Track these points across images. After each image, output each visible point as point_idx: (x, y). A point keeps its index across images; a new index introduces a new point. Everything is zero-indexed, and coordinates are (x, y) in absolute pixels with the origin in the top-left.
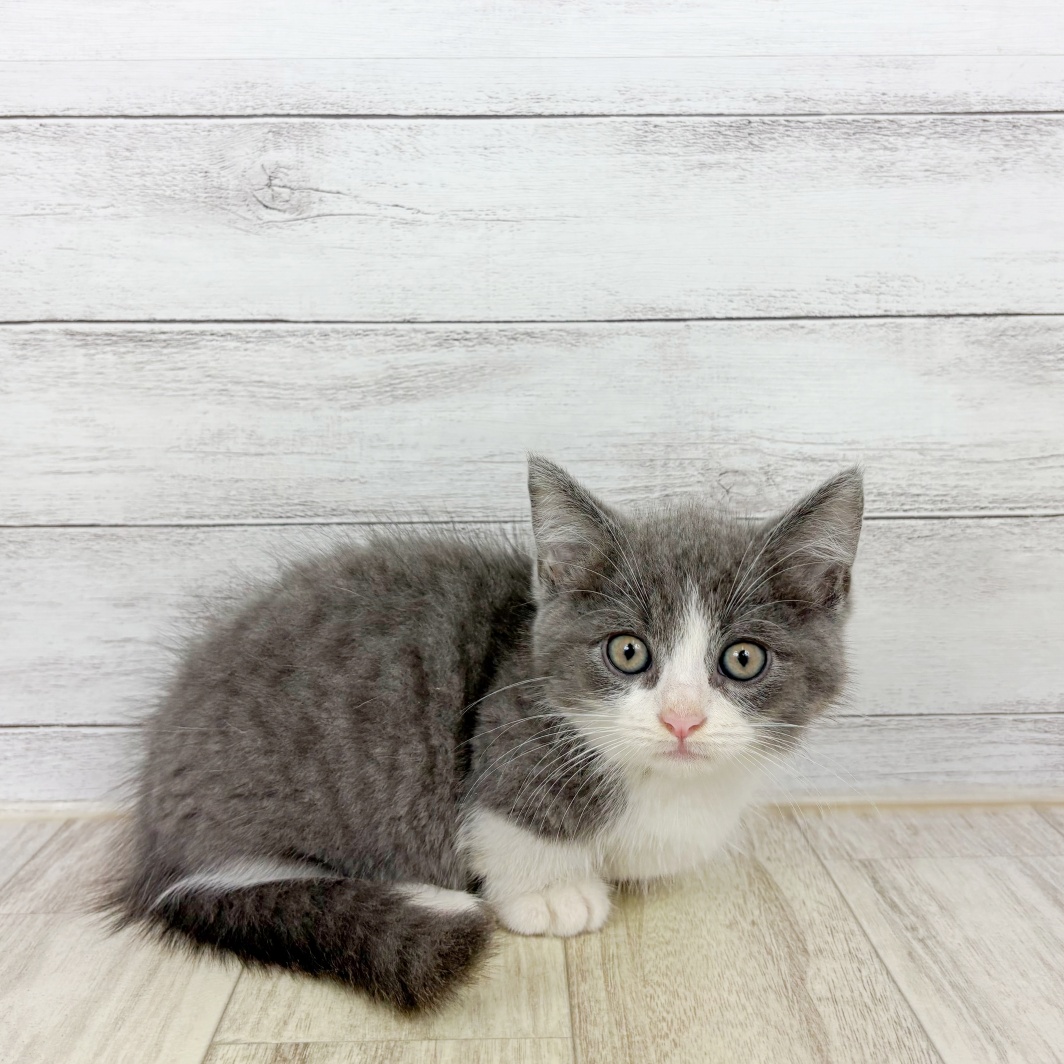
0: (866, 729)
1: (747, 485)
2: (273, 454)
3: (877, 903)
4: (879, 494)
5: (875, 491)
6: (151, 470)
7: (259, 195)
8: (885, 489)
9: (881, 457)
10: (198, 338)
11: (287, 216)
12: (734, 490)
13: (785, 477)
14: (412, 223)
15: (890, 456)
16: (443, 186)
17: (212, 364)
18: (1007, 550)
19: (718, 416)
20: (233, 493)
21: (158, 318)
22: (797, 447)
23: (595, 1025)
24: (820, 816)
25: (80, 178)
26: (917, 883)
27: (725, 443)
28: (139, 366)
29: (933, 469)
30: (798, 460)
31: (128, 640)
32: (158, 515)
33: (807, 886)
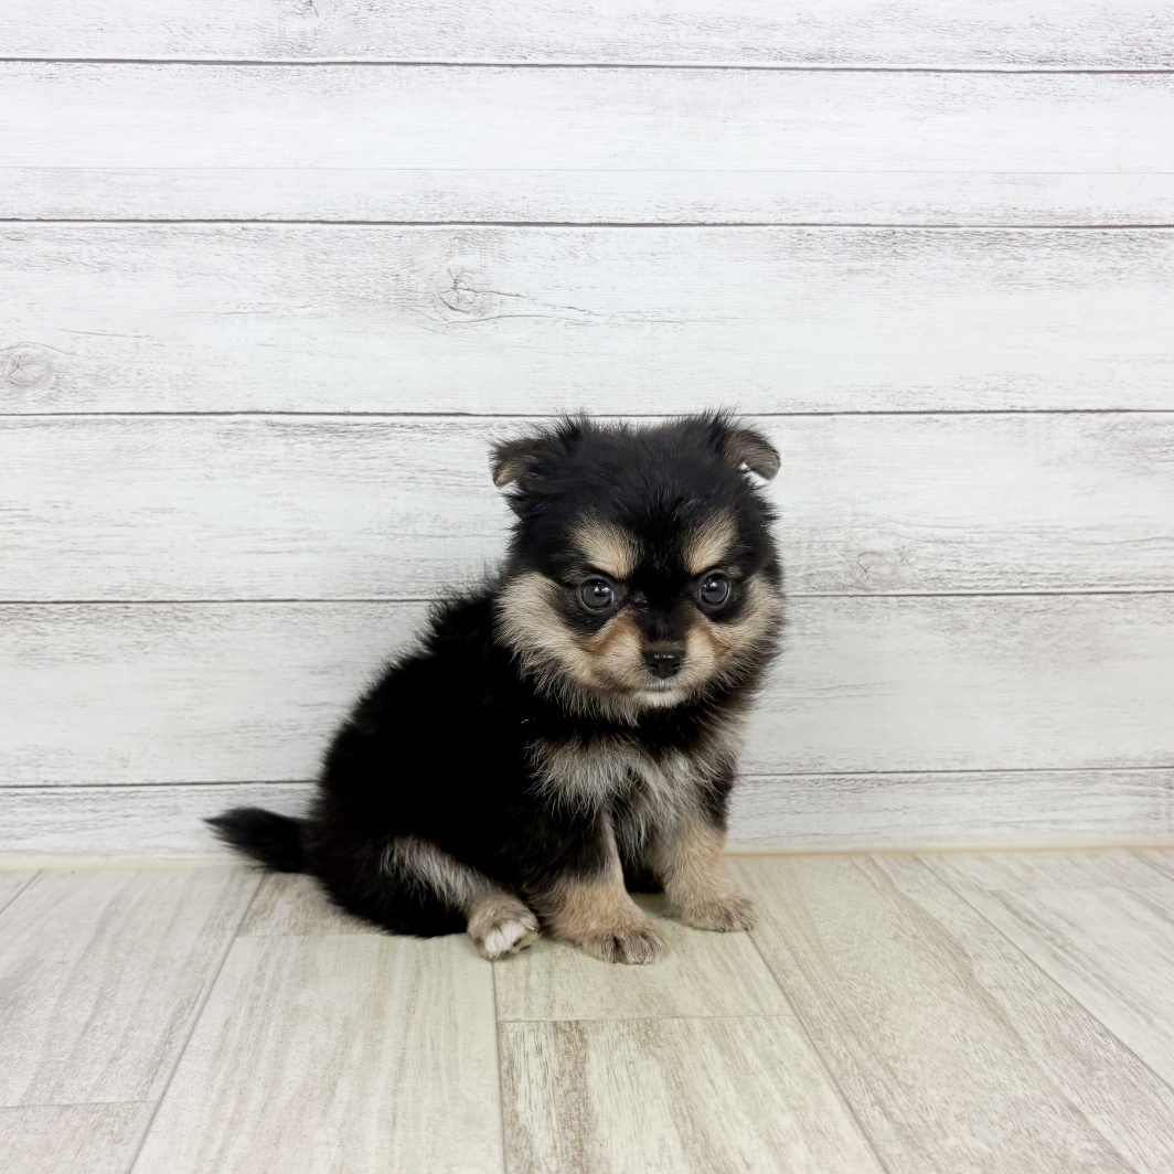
0: (982, 782)
1: (883, 565)
2: (456, 536)
3: (1014, 921)
4: (1001, 573)
5: (997, 570)
6: (347, 550)
7: (445, 296)
8: (1007, 569)
9: (1004, 539)
10: (389, 430)
11: (470, 317)
12: (872, 569)
13: (918, 558)
14: (585, 324)
15: (1012, 539)
16: (613, 289)
17: (402, 454)
18: (1112, 623)
19: (859, 502)
20: (419, 571)
21: (352, 411)
22: (930, 530)
23: (811, 1007)
24: (942, 859)
25: (280, 279)
26: (1044, 907)
27: (864, 526)
28: (334, 456)
29: (1049, 550)
30: (930, 542)
31: (324, 704)
32: (351, 591)
33: (951, 910)
